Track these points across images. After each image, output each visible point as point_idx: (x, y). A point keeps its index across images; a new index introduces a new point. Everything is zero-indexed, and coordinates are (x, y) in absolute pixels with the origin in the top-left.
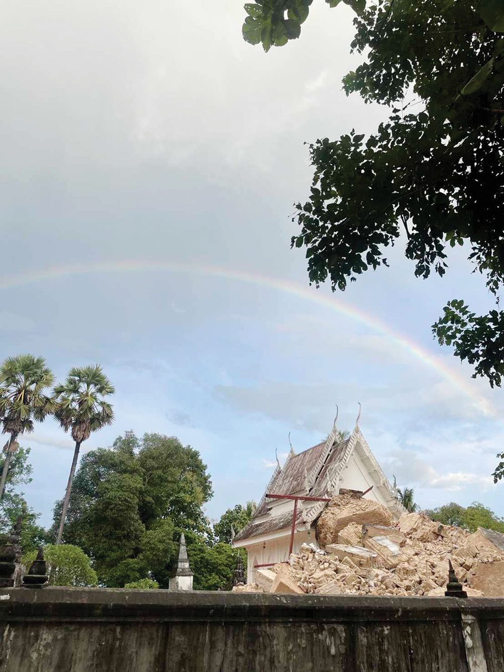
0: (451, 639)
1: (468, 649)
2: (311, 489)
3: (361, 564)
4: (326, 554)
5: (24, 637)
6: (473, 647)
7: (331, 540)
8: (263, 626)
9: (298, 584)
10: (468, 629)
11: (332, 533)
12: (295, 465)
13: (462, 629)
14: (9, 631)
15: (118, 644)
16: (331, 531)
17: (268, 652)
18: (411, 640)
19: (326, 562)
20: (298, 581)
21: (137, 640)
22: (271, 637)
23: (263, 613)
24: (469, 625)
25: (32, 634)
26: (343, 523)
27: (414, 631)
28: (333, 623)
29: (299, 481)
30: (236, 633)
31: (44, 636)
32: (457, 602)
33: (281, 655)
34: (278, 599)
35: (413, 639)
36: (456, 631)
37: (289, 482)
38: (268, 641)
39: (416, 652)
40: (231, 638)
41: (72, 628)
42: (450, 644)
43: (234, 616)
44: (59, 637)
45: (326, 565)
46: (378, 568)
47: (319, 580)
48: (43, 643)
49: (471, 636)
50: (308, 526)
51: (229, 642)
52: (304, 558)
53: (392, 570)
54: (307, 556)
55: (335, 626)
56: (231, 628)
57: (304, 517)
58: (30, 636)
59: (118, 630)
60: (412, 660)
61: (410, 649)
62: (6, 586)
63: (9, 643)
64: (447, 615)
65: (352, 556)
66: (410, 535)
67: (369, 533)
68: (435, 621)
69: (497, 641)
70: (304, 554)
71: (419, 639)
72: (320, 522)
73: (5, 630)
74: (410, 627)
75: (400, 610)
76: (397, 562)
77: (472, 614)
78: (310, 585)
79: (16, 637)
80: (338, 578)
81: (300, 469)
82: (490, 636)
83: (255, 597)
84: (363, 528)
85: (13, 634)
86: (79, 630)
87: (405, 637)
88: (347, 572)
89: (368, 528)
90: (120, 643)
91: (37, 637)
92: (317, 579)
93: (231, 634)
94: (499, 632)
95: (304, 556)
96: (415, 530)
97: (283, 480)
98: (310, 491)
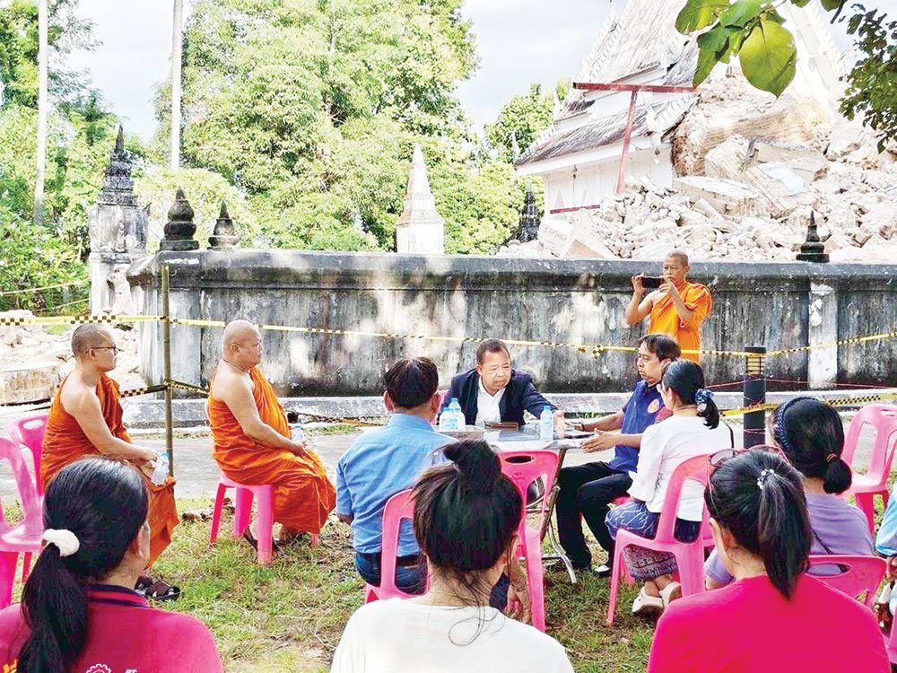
0: (789, 315)
1: (813, 327)
2: (672, 66)
3: (727, 210)
4: (667, 193)
5: (224, 304)
6: (821, 326)
7: (692, 166)
8: (518, 295)
9: (606, 242)
10: (819, 303)
11: (695, 154)
12: (646, 11)
13: (809, 302)
14: (206, 298)
15: (334, 312)
16: (694, 151)
17: (524, 325)
18: (727, 315)
19: (663, 208)
20: (606, 238)
21: (357, 308)
22: (528, 309)
23: (518, 281)
24: (822, 297)
25: (232, 301)
26: (716, 138)
27: (734, 304)
28: (615, 292)
29: (650, 48)
30: (482, 303)
31: (247, 304)
32: (808, 268)
33: (542, 328)
34: (540, 264)
35: (730, 313)
36: (798, 304)
37: (630, 49)
38: (524, 312)
39: (733, 330)
40: (476, 308)
41: (278, 294)
42: (785, 321)
43: (481, 284)
44: (264, 304)
45: (664, 212)
46: (758, 216)
47: (641, 237)
48: (247, 311)
49: (821, 311)
50: (656, 138)
51: (473, 314)
52: (626, 201)
53: (780, 220)
54: (632, 199)
55: (618, 296)
56: (476, 297)
57: (650, 123)
58: (230, 304)
59: (334, 297)
60: (724, 338)
61: (724, 325)
62: (191, 249)
63: (207, 310)
64: (788, 284)
65: (715, 197)
66: (845, 157)
67: (760, 156)
68: (767, 292)
69: (863, 318)
70: (627, 195)
71: (739, 314)
72: (680, 132)
73: (200, 298)
74: (728, 299)
75: (716, 277)
76: (793, 206)
77: (828, 283)
78: (625, 244)
79: (213, 304)
80: (680, 232)
81: (655, 23)
82: (852, 313)
83: (507, 262)
84: (751, 146)
85: (210, 301)
86: (287, 297)
87: (719, 311)
88: (696, 224)
89: (757, 145)
90: (338, 312)
91: (238, 305)
92: (638, 235)
93: (476, 304)
94: (867, 308)
95: (627, 199)
96: (857, 146)
97: (620, 43)
98: (669, 69)
